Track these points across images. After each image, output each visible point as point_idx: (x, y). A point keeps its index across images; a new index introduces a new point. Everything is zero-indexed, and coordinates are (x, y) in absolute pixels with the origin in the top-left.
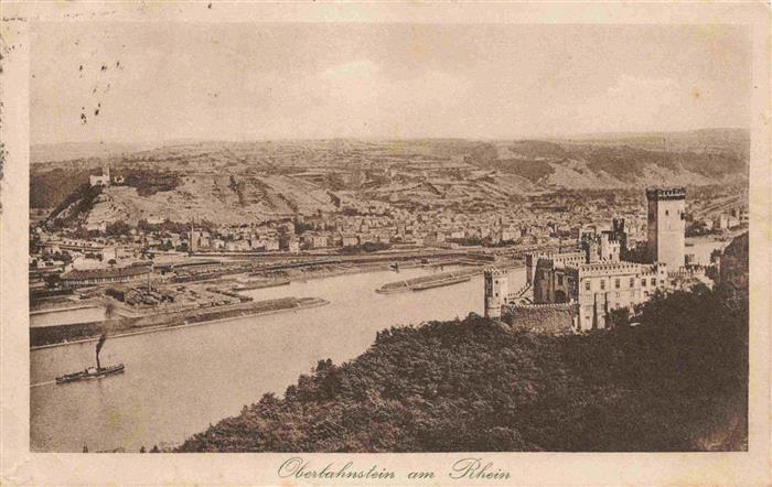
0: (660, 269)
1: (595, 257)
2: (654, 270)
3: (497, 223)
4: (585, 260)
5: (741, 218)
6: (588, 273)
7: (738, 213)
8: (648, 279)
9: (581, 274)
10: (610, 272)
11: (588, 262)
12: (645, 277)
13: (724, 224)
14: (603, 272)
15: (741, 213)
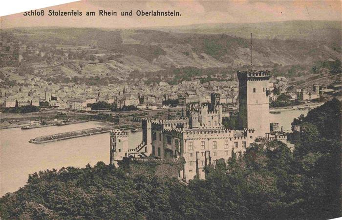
0: (249, 134)
1: (196, 124)
2: (245, 134)
3: (122, 93)
4: (188, 126)
5: (320, 93)
6: (191, 136)
7: (318, 89)
8: (240, 141)
9: (185, 136)
10: (209, 136)
11: (191, 127)
12: (237, 140)
13: (306, 97)
14: (203, 136)
15: (320, 88)
